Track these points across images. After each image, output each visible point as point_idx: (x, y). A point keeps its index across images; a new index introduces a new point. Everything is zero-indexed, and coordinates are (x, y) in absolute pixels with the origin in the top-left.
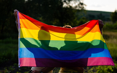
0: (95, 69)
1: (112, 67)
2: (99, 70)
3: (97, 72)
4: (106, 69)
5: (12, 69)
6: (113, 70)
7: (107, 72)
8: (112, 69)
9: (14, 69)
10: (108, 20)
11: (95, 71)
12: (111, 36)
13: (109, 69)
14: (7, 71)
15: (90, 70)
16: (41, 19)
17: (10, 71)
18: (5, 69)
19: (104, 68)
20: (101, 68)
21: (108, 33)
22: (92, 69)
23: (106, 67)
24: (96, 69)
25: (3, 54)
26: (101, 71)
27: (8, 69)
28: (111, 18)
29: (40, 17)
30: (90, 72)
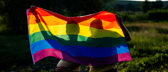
0: (125, 64)
1: (144, 62)
2: (129, 66)
3: (128, 67)
4: (137, 64)
5: (36, 67)
6: (145, 65)
7: (138, 67)
8: (144, 63)
9: (38, 67)
10: (138, 10)
11: (126, 66)
12: (142, 27)
13: (141, 63)
14: (31, 69)
15: (120, 66)
16: (65, 11)
17: (34, 69)
18: (28, 67)
19: (135, 63)
20: (132, 63)
21: (138, 25)
22: (122, 64)
23: (137, 62)
24: (127, 64)
25: (26, 51)
26: (132, 66)
27: (31, 67)
28: (141, 7)
29: (64, 9)
30: (120, 68)
